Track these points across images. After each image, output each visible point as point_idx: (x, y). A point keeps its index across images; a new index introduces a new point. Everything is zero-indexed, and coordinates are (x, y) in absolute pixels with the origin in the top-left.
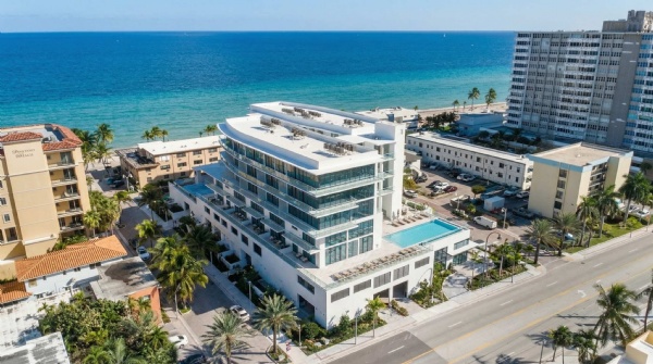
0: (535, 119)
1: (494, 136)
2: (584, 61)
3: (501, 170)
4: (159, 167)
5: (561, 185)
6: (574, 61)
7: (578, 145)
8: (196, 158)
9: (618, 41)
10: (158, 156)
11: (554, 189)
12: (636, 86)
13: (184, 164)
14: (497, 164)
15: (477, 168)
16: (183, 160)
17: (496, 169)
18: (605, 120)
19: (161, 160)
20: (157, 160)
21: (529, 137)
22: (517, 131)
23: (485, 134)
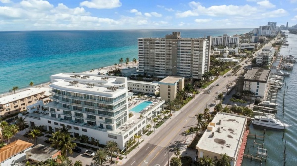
0: (149, 68)
1: (137, 76)
2: (161, 48)
3: (147, 88)
4: (5, 110)
5: (169, 90)
6: (158, 48)
7: (169, 77)
8: (22, 102)
9: (171, 42)
10: (5, 104)
11: (167, 92)
12: (178, 56)
13: (17, 106)
14: (145, 86)
15: (138, 89)
16: (16, 104)
17: (145, 88)
18: (171, 67)
19: (6, 106)
20: (4, 106)
21: (149, 76)
22: (145, 74)
23: (133, 76)
